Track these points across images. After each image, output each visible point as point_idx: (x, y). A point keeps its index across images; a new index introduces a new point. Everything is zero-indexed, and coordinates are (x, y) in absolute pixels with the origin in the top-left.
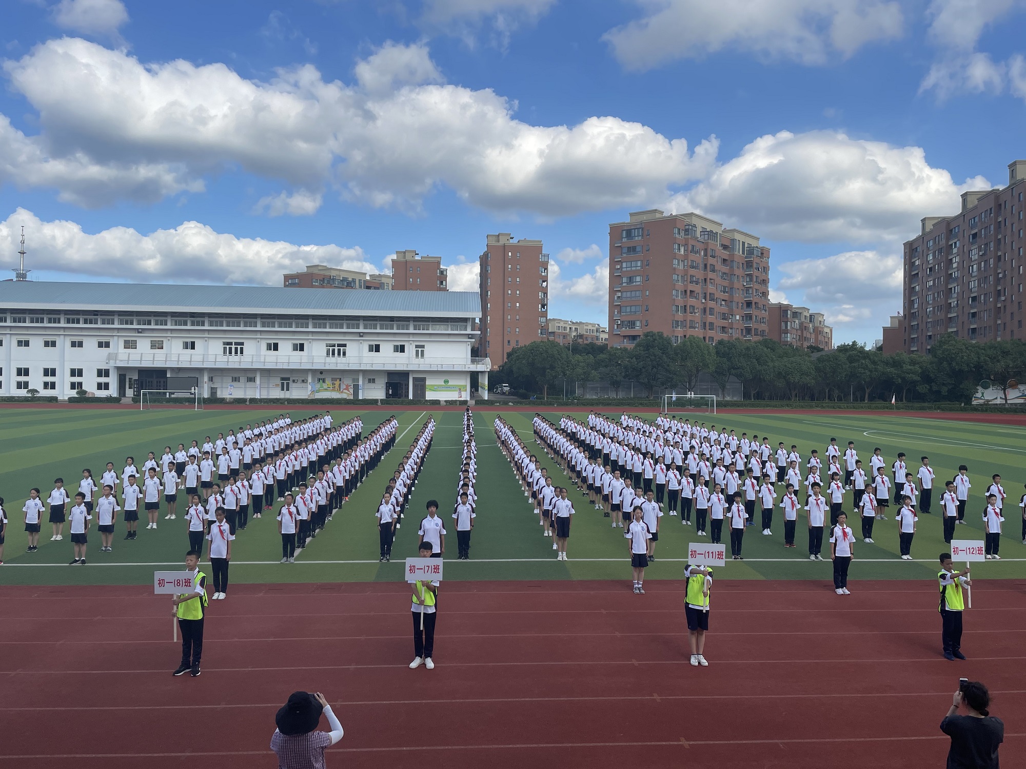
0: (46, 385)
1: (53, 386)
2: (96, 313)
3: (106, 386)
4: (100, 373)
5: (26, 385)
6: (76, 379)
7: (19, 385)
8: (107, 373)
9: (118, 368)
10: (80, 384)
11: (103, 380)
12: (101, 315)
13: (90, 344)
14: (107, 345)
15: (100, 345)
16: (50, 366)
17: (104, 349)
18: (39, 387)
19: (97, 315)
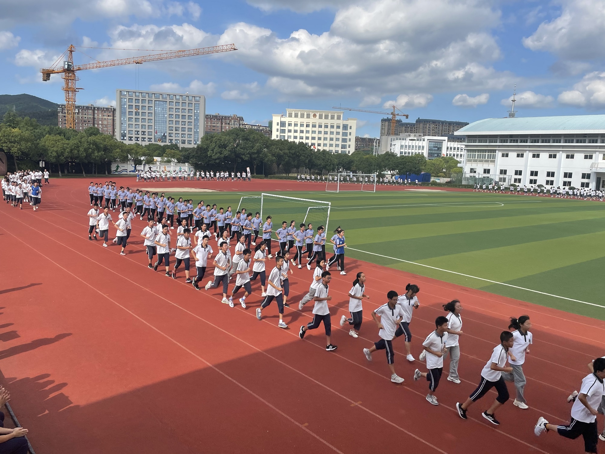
0: (547, 182)
1: (552, 183)
2: (585, 135)
3: (587, 185)
4: (584, 176)
5: (535, 182)
6: (567, 180)
7: (531, 182)
8: (588, 176)
9: (597, 173)
10: (570, 183)
11: (585, 181)
12: (589, 137)
13: (580, 157)
14: (591, 157)
15: (586, 157)
16: (551, 170)
17: (588, 160)
18: (544, 184)
19: (586, 137)
